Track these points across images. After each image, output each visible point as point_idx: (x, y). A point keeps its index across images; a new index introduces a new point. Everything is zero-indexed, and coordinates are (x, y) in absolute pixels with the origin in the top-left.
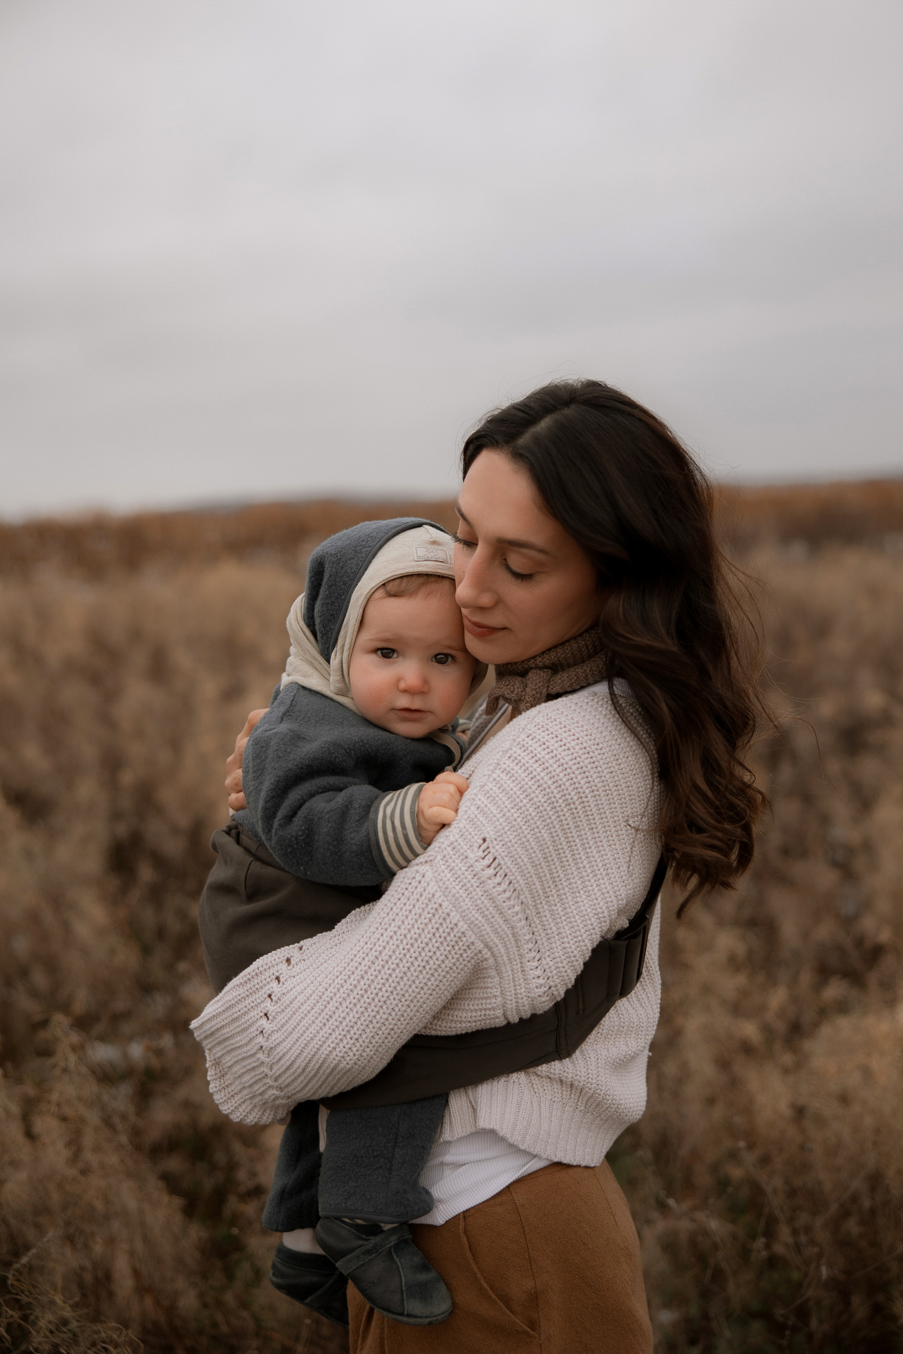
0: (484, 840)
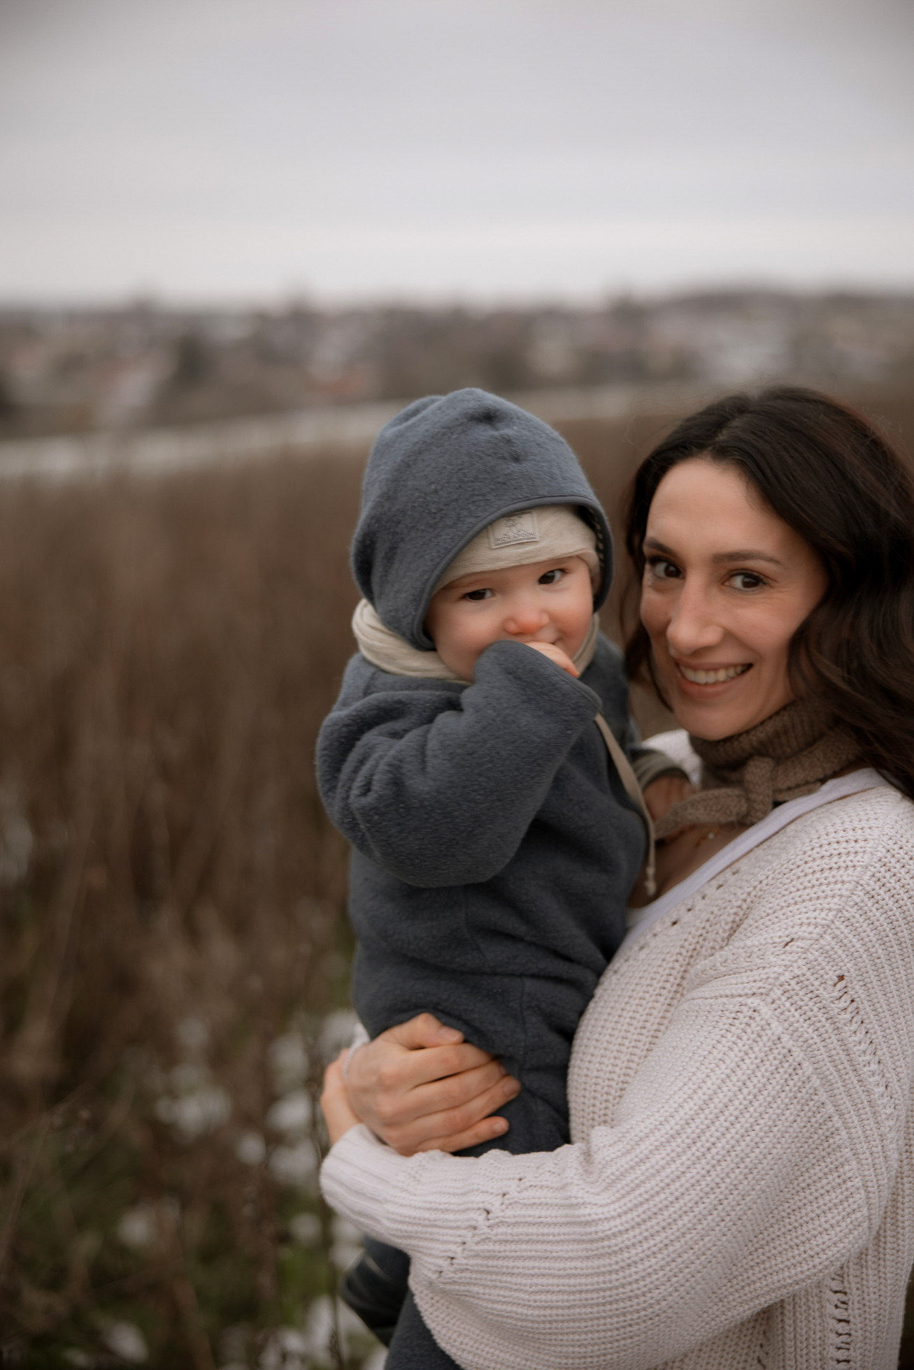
0: (841, 978)
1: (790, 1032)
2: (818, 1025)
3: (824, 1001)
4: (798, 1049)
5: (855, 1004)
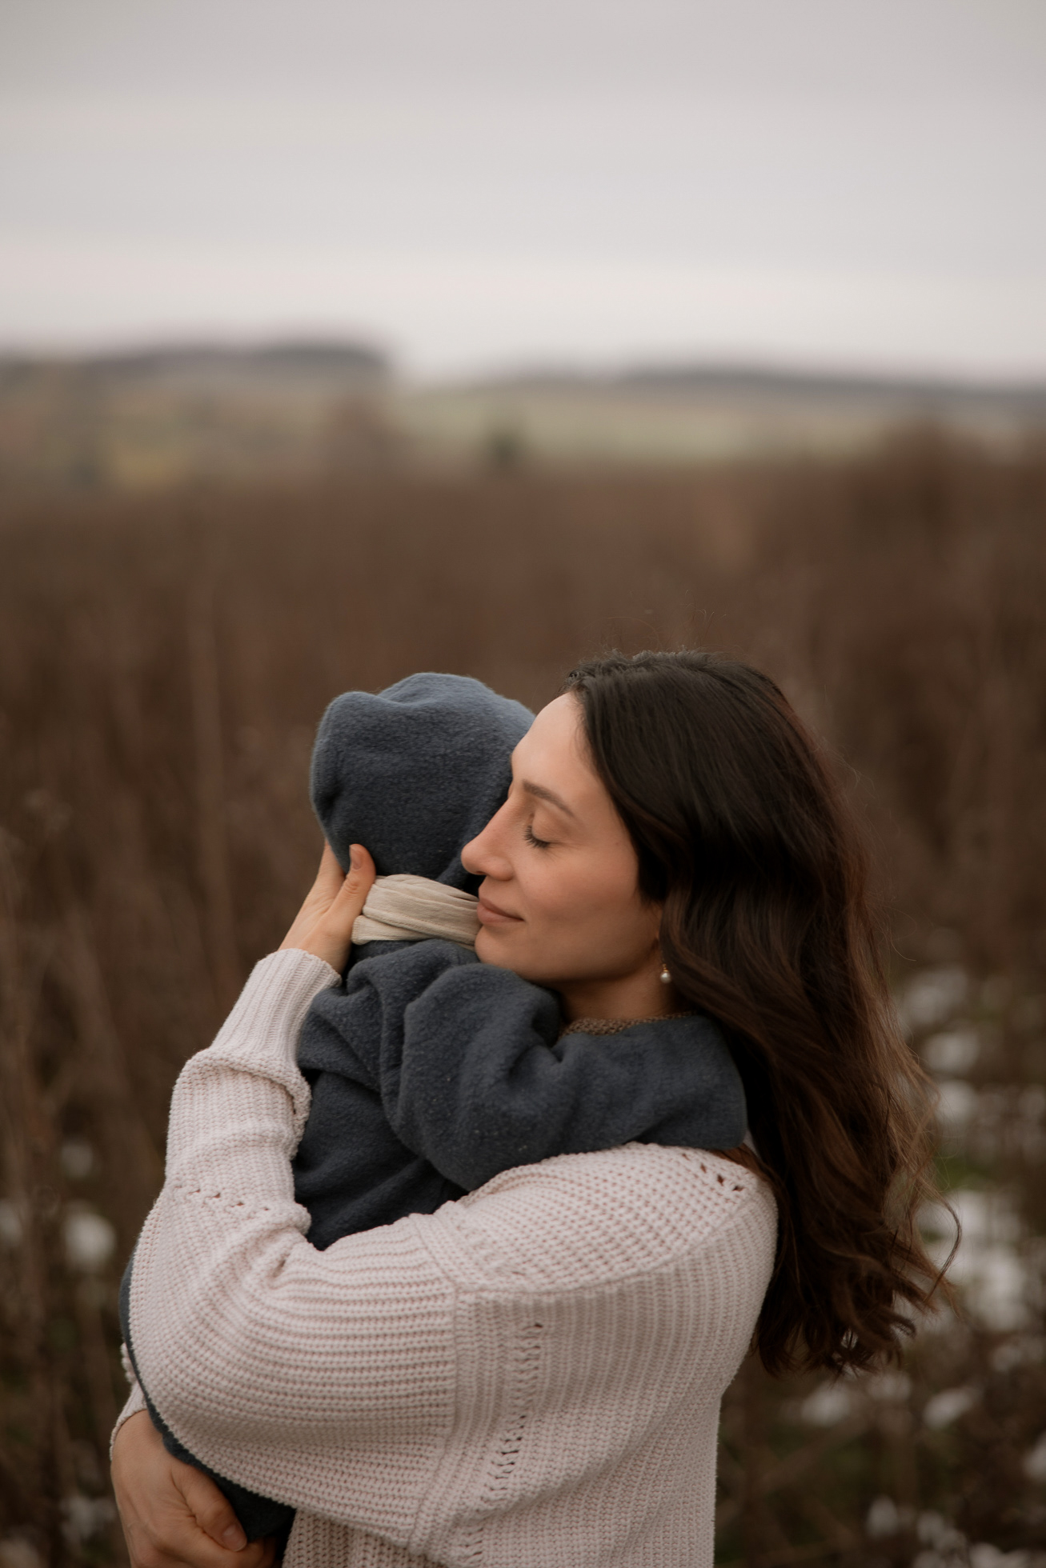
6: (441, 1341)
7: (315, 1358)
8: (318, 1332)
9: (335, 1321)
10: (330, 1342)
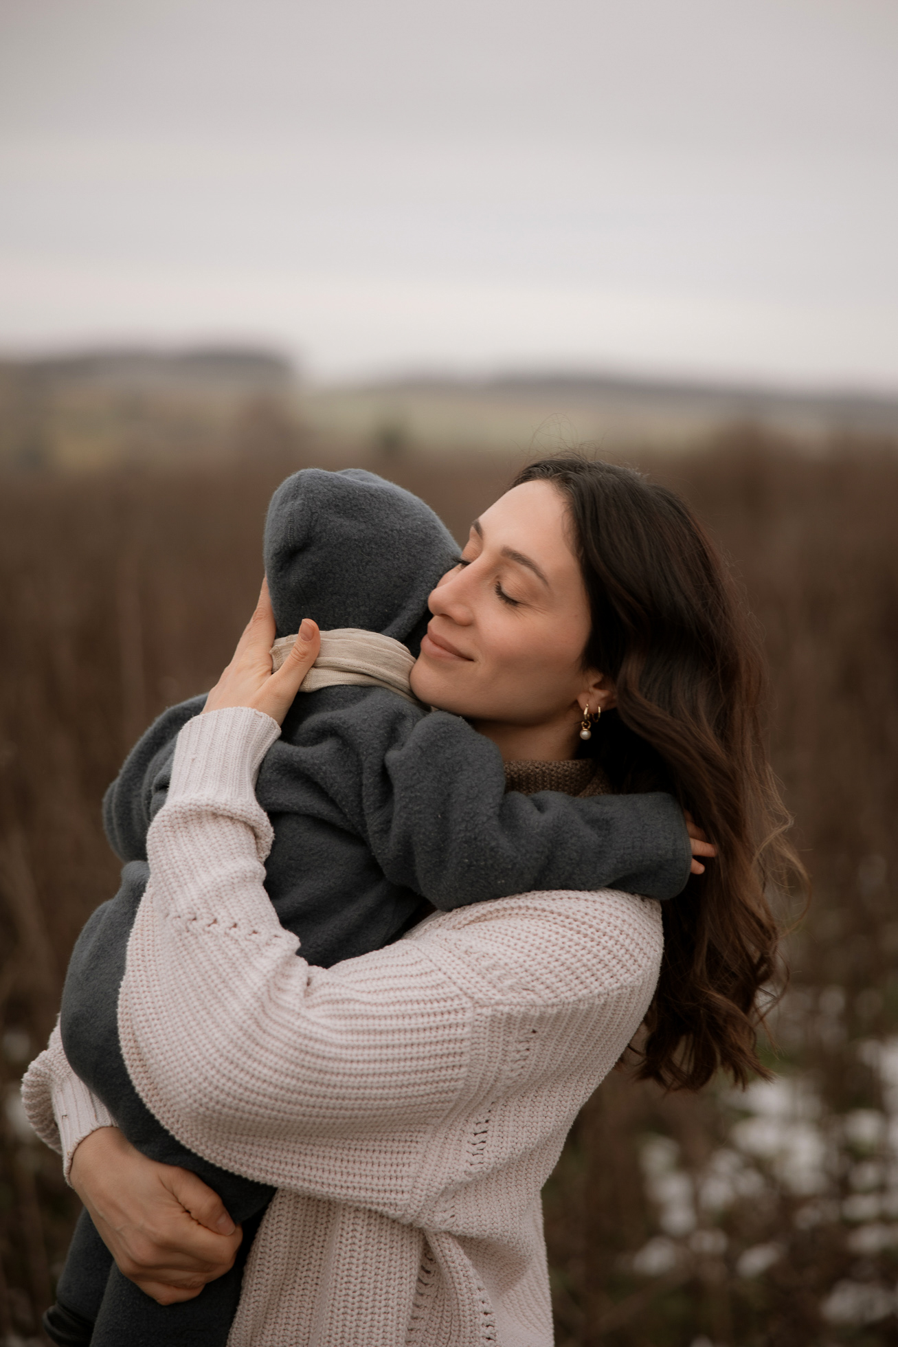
1: (473, 1041)
2: (495, 1049)
3: (511, 1038)
4: (469, 1056)
5: (527, 1053)
6: (460, 1048)
7: (354, 1065)
8: (356, 1043)
9: (369, 1034)
10: (366, 1052)
